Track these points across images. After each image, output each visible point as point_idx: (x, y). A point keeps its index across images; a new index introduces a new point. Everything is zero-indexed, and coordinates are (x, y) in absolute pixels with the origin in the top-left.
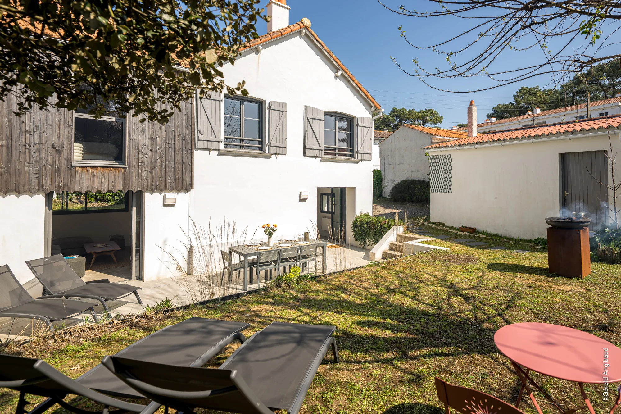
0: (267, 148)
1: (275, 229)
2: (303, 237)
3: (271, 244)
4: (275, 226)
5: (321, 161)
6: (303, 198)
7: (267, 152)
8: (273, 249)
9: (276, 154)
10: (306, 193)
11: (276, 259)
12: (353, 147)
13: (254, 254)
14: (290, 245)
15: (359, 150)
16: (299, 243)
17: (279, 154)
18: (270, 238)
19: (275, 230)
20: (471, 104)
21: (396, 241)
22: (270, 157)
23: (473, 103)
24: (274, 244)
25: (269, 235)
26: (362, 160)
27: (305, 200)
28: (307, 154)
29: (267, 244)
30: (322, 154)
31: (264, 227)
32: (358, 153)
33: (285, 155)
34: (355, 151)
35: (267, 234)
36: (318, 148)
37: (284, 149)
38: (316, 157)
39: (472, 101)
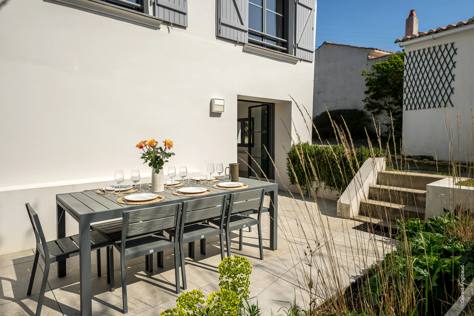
0: (151, 9)
1: (168, 151)
2: (228, 173)
3: (161, 189)
4: (168, 145)
5: (244, 51)
6: (216, 109)
7: (151, 13)
8: (164, 199)
9: (167, 23)
10: (221, 103)
11: (171, 225)
12: (287, 39)
13: (115, 213)
14: (205, 189)
15: (297, 42)
16: (221, 184)
17: (175, 25)
18: (157, 172)
19: (169, 155)
20: (411, 15)
21: (378, 183)
22: (156, 28)
23: (414, 13)
24: (167, 187)
25: (155, 167)
26: (301, 60)
27: (218, 115)
28: (223, 35)
29: (151, 188)
30: (245, 38)
31: (141, 147)
32: (296, 47)
33: (184, 28)
34: (291, 43)
35: (150, 165)
36: (239, 26)
37: (182, 15)
38: (235, 42)
39: (412, 11)
